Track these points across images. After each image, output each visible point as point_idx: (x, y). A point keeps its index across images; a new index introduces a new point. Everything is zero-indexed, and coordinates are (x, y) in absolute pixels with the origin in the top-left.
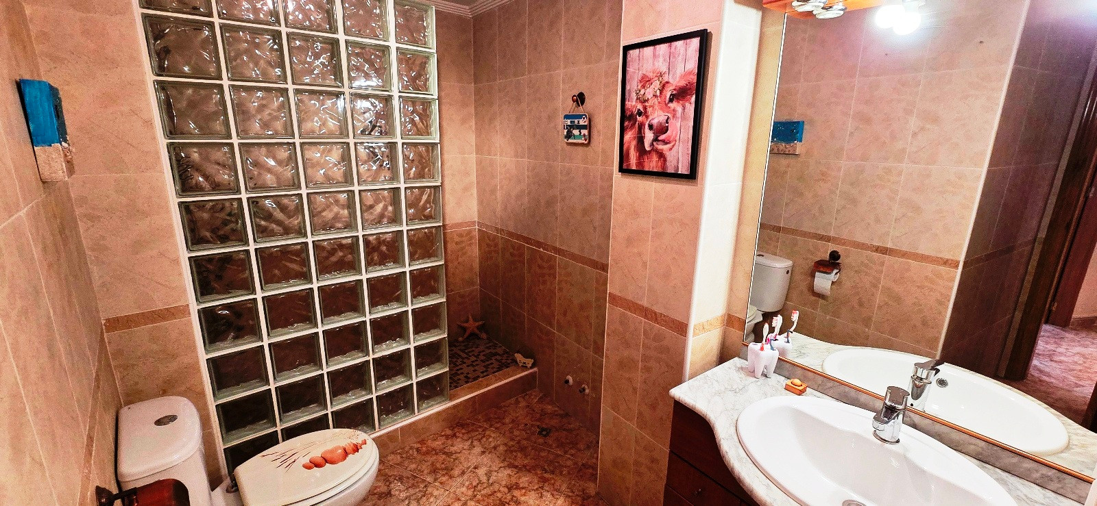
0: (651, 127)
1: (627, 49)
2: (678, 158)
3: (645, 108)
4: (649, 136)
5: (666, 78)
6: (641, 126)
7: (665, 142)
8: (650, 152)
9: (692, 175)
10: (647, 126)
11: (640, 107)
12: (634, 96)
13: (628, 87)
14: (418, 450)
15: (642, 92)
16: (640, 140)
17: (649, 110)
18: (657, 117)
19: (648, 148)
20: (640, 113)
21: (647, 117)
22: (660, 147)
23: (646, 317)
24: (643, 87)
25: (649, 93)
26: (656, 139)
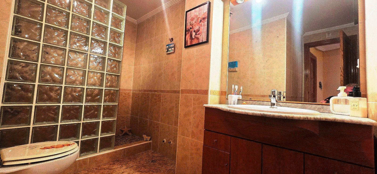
0: (194, 31)
1: (187, 12)
2: (203, 37)
3: (192, 27)
4: (194, 34)
5: (199, 16)
6: (191, 32)
7: (199, 34)
8: (194, 38)
9: (207, 42)
10: (193, 31)
11: (191, 27)
12: (189, 24)
13: (187, 22)
14: (96, 169)
15: (192, 22)
16: (191, 35)
17: (194, 27)
18: (196, 28)
19: (193, 37)
20: (191, 28)
21: (193, 29)
22: (197, 36)
23: (194, 93)
24: (192, 21)
25: (194, 22)
26: (196, 34)
